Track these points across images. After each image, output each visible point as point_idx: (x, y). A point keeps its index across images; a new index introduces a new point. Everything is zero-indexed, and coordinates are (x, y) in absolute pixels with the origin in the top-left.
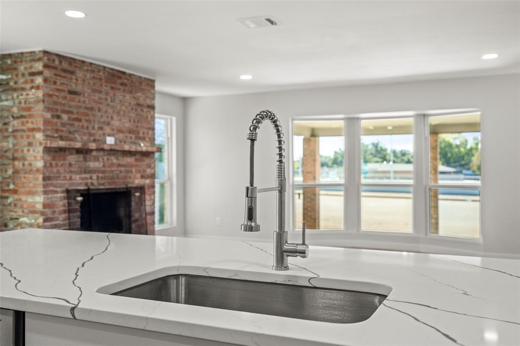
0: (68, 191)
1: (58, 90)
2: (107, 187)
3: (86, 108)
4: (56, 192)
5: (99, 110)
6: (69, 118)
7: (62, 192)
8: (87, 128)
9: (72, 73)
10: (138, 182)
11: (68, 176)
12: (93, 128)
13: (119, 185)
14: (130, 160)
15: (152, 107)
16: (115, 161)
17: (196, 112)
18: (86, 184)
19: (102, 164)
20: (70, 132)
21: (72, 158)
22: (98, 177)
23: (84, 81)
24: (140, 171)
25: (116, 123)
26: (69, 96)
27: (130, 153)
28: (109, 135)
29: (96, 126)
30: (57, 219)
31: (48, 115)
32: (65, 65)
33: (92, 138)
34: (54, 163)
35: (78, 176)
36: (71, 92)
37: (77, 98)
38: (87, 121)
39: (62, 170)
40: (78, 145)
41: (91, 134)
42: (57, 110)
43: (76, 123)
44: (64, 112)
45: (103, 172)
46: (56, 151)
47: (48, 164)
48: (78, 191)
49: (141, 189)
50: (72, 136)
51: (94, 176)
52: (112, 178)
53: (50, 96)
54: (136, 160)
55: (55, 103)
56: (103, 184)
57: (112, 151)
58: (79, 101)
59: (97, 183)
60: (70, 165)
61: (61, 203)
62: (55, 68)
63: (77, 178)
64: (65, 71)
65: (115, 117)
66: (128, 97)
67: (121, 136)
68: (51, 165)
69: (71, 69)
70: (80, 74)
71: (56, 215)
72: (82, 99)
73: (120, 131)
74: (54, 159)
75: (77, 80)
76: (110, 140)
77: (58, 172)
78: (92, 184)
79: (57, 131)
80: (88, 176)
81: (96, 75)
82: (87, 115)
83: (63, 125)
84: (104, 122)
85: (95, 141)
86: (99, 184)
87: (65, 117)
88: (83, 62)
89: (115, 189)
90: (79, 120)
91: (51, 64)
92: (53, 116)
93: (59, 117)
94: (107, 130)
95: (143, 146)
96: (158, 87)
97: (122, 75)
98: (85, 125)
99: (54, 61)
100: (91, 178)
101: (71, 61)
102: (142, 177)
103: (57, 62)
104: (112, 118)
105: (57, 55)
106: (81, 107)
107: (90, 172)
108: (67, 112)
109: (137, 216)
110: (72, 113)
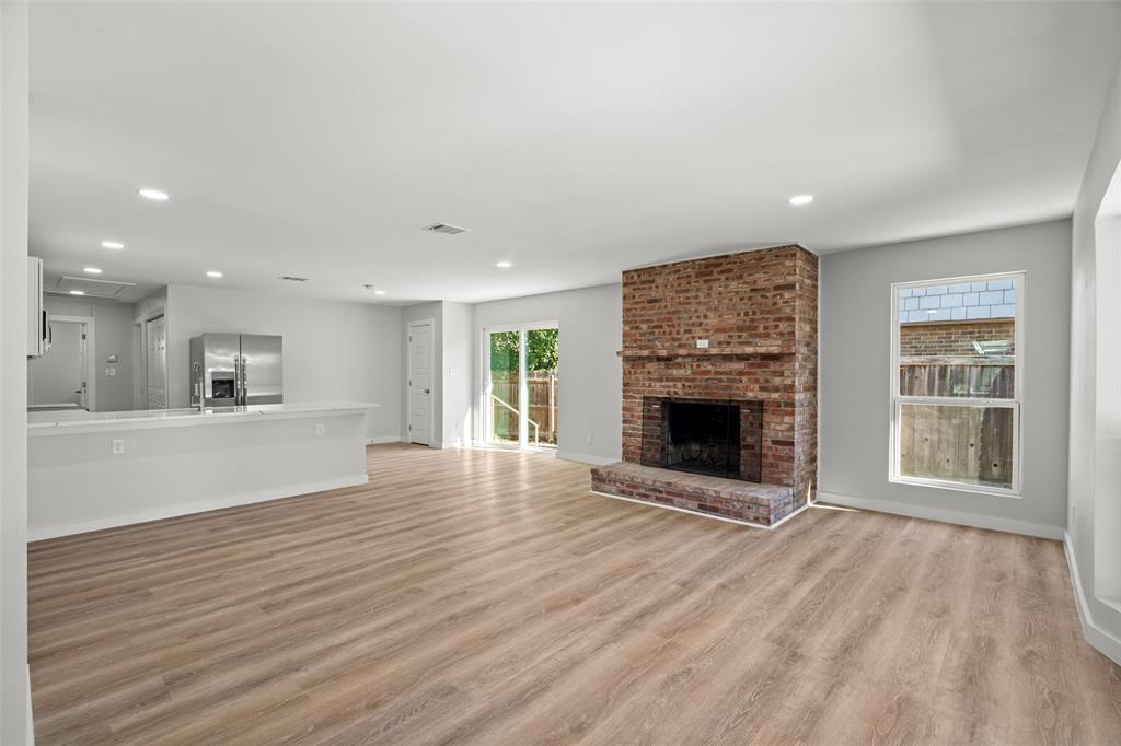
0: (645, 398)
1: (636, 303)
2: (697, 397)
3: (668, 313)
4: (635, 398)
5: (687, 312)
6: (649, 327)
7: (641, 398)
8: (670, 333)
9: (653, 281)
10: (753, 394)
11: (647, 384)
12: (678, 333)
13: (721, 396)
16: (710, 368)
18: (668, 393)
19: (689, 371)
20: (649, 341)
21: (652, 366)
22: (684, 386)
23: (666, 286)
24: (757, 381)
25: (713, 321)
26: (648, 306)
28: (700, 338)
29: (682, 331)
30: (636, 423)
31: (628, 328)
32: (645, 277)
33: (676, 344)
34: (632, 371)
35: (658, 384)
36: (650, 302)
37: (657, 305)
38: (669, 326)
39: (640, 377)
40: (663, 353)
41: (674, 340)
42: (636, 322)
43: (656, 331)
44: (642, 322)
45: (692, 380)
46: (634, 360)
47: (627, 372)
48: (658, 399)
49: (759, 407)
50: (651, 344)
51: (679, 385)
52: (707, 387)
53: (629, 310)
54: (750, 365)
55: (634, 316)
56: (692, 394)
57: (705, 357)
58: (659, 308)
59: (679, 391)
60: (649, 372)
61: (639, 409)
62: (634, 283)
63: (657, 386)
64: (643, 282)
65: (711, 314)
66: (733, 285)
68: (630, 372)
69: (651, 278)
70: (660, 280)
71: (635, 419)
72: (663, 304)
73: (719, 330)
74: (633, 367)
75: (657, 287)
76: (703, 344)
77: (637, 379)
78: (676, 393)
79: (635, 341)
80: (671, 384)
81: (681, 274)
82: (670, 319)
83: (643, 334)
84: (693, 324)
85: (680, 346)
86: (686, 394)
87: (644, 327)
88: (665, 266)
89: (710, 400)
90: (661, 327)
91: (631, 281)
92: (632, 328)
93: (637, 328)
94: (698, 332)
97: (723, 261)
98: (668, 331)
99: (632, 277)
100: (675, 386)
101: (650, 270)
102: (762, 389)
104: (705, 317)
105: (636, 271)
106: (661, 313)
107: (672, 380)
108: (648, 321)
109: (750, 440)
110: (652, 321)
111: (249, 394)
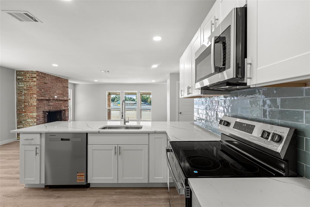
0: (44, 111)
1: (41, 82)
3: (49, 88)
4: (40, 112)
5: (53, 88)
6: (44, 91)
7: (42, 112)
8: (49, 93)
9: (45, 77)
10: (63, 108)
11: (44, 107)
12: (51, 93)
13: (58, 109)
14: (61, 102)
15: (68, 87)
16: (57, 103)
17: (78, 88)
18: (49, 109)
19: (53, 104)
20: (44, 95)
21: (45, 102)
23: (48, 80)
24: (64, 105)
25: (57, 92)
26: (44, 84)
27: (62, 100)
28: (55, 95)
29: (52, 93)
31: (38, 90)
32: (43, 75)
33: (51, 96)
34: (40, 103)
36: (44, 83)
37: (46, 85)
38: (49, 91)
39: (42, 105)
40: (47, 98)
41: (50, 95)
42: (41, 88)
43: (46, 92)
44: (42, 89)
45: (54, 106)
46: (40, 100)
47: (38, 104)
48: (47, 111)
49: (65, 110)
50: (45, 96)
51: (51, 107)
52: (56, 107)
53: (39, 84)
54: (63, 102)
55: (40, 86)
56: (54, 109)
57: (57, 100)
59: (52, 109)
60: (44, 104)
61: (42, 115)
62: (40, 76)
63: (46, 108)
64: (43, 77)
65: (57, 90)
66: (61, 84)
67: (59, 95)
68: (39, 104)
69: (45, 76)
70: (47, 78)
71: (40, 118)
72: (48, 85)
73: (58, 94)
76: (56, 97)
78: (51, 109)
79: (40, 94)
80: (49, 107)
81: (52, 78)
82: (49, 89)
83: (42, 92)
84: (54, 92)
85: (51, 97)
86: (53, 109)
87: (43, 90)
88: (48, 74)
90: (47, 91)
92: (39, 90)
93: (41, 90)
94: (55, 94)
95: (65, 98)
96: (69, 81)
97: (59, 78)
99: (40, 74)
100: (50, 108)
101: (45, 74)
102: (65, 107)
103: (41, 74)
105: (41, 72)
106: (48, 87)
107: (50, 106)
108: (44, 89)
109: (63, 118)
110: (45, 89)
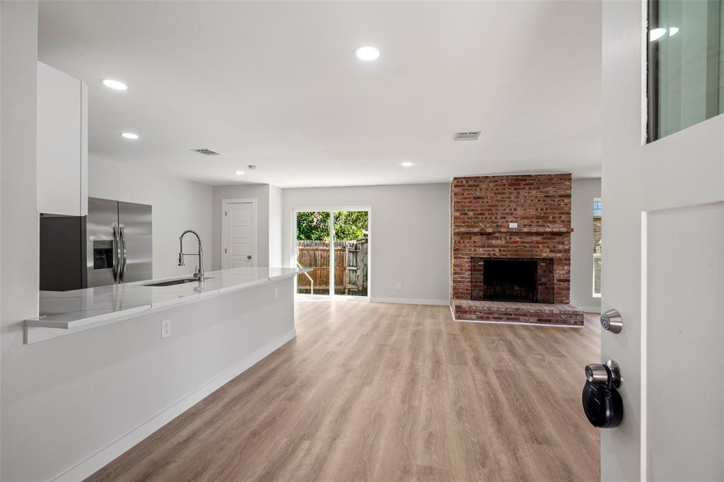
0: (472, 258)
1: (465, 198)
2: (509, 256)
3: (489, 206)
4: (464, 258)
5: (502, 206)
6: (475, 214)
7: (468, 258)
8: (490, 218)
9: (477, 186)
10: (546, 255)
11: (473, 249)
12: (496, 218)
13: (523, 256)
14: (537, 239)
15: (568, 196)
16: (518, 239)
18: (489, 254)
19: (504, 242)
20: (475, 222)
21: (477, 238)
22: (500, 250)
23: (487, 189)
24: (548, 247)
26: (474, 201)
27: (537, 234)
28: (512, 222)
29: (499, 217)
30: (464, 274)
31: (458, 214)
32: (471, 183)
33: (495, 225)
34: (462, 241)
35: (481, 249)
36: (476, 198)
37: (481, 201)
38: (489, 214)
39: (468, 245)
41: (493, 222)
42: (465, 210)
43: (480, 217)
44: (469, 211)
45: (506, 247)
46: (464, 234)
47: (457, 242)
48: (482, 258)
49: (550, 261)
51: (497, 250)
52: (515, 251)
53: (459, 202)
54: (544, 238)
55: (463, 206)
56: (506, 255)
57: (513, 233)
58: (483, 202)
59: (497, 253)
60: (475, 242)
61: (467, 265)
62: (464, 186)
64: (470, 186)
65: (519, 208)
66: (534, 192)
67: (525, 221)
68: (460, 242)
69: (476, 184)
70: (483, 186)
71: (463, 272)
72: (485, 200)
73: (524, 218)
74: (462, 238)
75: (481, 189)
76: (513, 226)
77: (465, 246)
78: (494, 254)
79: (464, 222)
80: (491, 249)
81: (498, 183)
82: (490, 210)
83: (470, 218)
84: (507, 214)
85: (497, 226)
86: (502, 255)
87: (471, 214)
88: (487, 177)
89: (518, 259)
90: (484, 214)
91: (460, 184)
92: (461, 214)
93: (466, 214)
94: (510, 218)
95: (555, 228)
97: (527, 178)
98: (489, 217)
99: (462, 182)
100: (493, 251)
101: (476, 179)
102: (551, 251)
103: (464, 182)
104: (515, 210)
105: (464, 178)
106: (485, 206)
107: (492, 247)
108: (473, 210)
109: (544, 280)
110: (478, 211)
111: (128, 262)
